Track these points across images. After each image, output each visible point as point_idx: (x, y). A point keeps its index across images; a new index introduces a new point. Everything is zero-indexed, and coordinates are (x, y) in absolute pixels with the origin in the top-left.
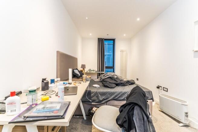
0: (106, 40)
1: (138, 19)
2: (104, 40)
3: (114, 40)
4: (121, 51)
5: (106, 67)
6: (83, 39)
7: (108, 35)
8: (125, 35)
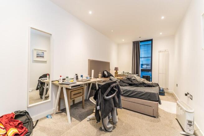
0: (141, 42)
1: (163, 18)
2: (139, 42)
3: (152, 40)
4: (159, 52)
5: (141, 69)
6: (119, 45)
7: (140, 37)
8: (161, 34)
